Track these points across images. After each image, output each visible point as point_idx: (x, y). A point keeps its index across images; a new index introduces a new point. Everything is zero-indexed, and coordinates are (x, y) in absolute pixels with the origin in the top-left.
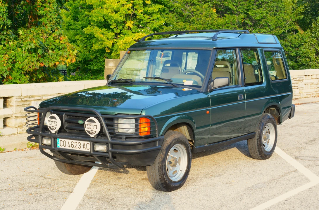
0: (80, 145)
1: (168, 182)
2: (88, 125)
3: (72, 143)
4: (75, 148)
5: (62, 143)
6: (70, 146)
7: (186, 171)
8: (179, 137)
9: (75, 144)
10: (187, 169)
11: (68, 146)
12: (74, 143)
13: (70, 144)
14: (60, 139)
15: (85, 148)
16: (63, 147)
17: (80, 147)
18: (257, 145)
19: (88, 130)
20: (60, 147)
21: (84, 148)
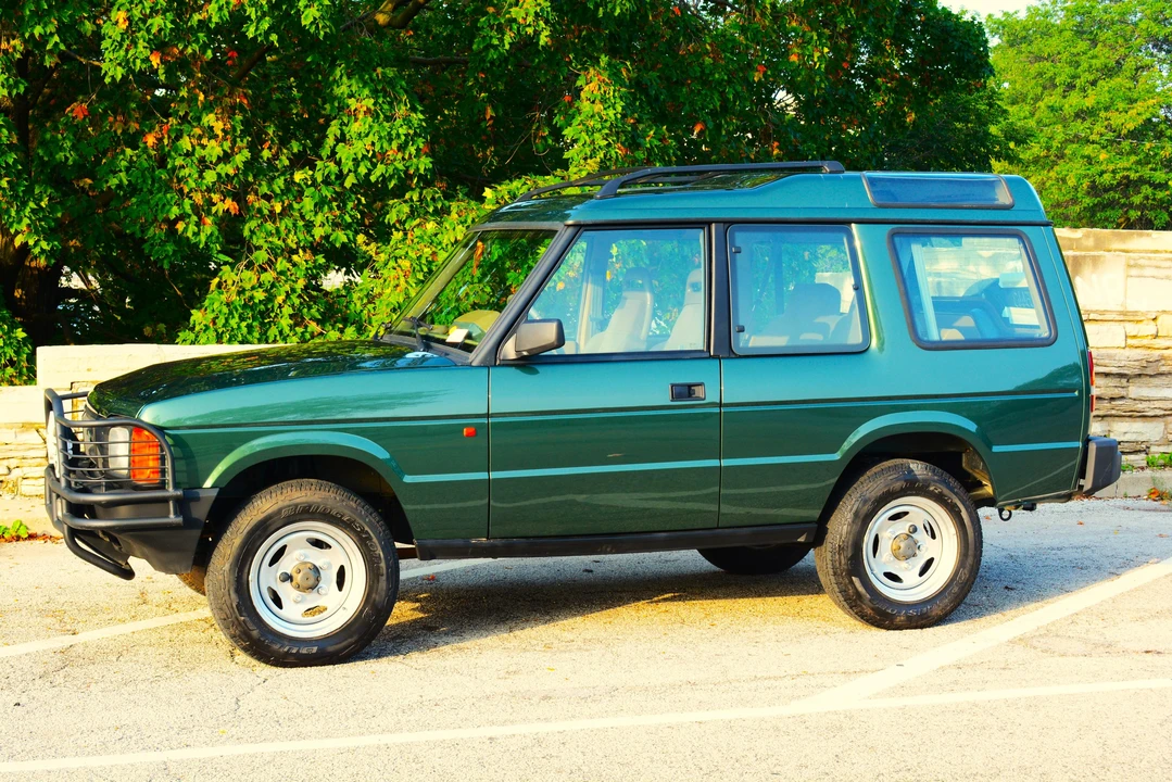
1: (255, 633)
7: (361, 611)
8: (319, 500)
10: (364, 607)
18: (831, 572)
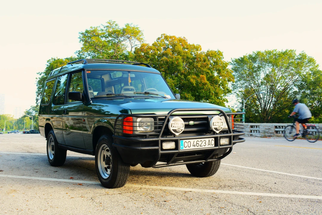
0: (205, 143)
2: (216, 123)
3: (198, 142)
4: (200, 146)
5: (186, 145)
6: (196, 145)
9: (200, 143)
11: (193, 146)
12: (199, 141)
13: (195, 143)
14: (184, 141)
15: (210, 144)
16: (188, 148)
17: (205, 145)
19: (216, 127)
20: (184, 148)
21: (208, 144)
